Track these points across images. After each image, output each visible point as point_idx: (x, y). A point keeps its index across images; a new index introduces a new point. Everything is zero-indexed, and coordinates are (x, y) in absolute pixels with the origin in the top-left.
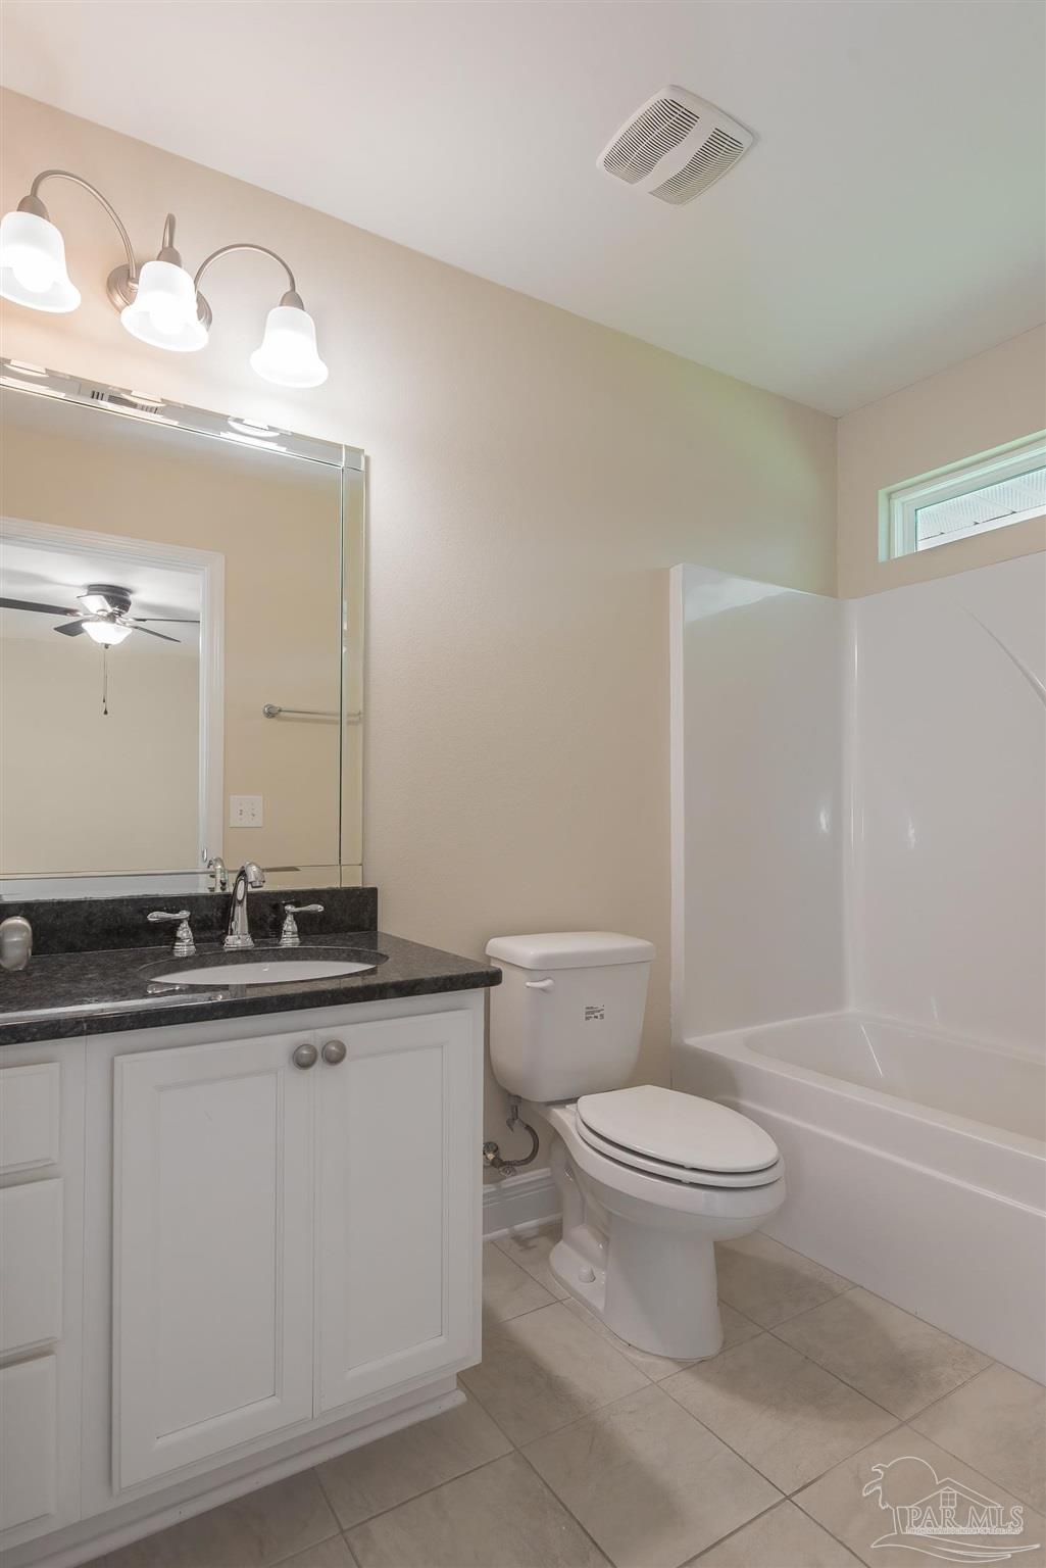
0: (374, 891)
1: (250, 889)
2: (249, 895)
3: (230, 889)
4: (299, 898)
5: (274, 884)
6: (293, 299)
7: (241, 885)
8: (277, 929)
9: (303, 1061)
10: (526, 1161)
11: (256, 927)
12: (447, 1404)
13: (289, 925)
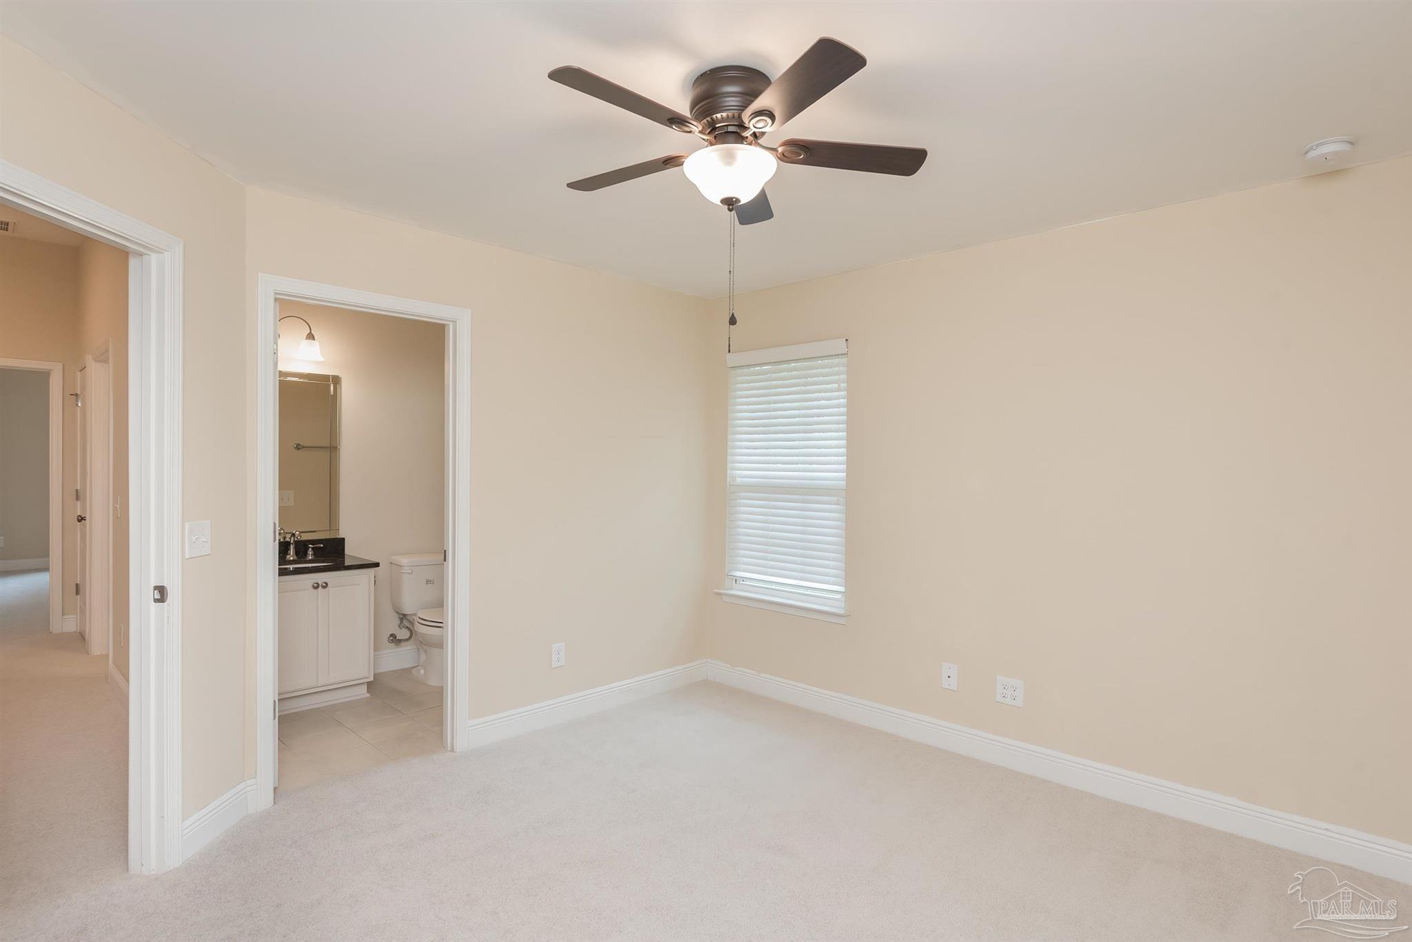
0: (344, 539)
1: (296, 539)
2: (295, 542)
3: (288, 539)
4: (313, 542)
5: (305, 537)
6: (311, 336)
7: (292, 538)
8: (306, 554)
9: (316, 587)
10: (407, 640)
11: (297, 553)
12: (363, 696)
13: (310, 552)
